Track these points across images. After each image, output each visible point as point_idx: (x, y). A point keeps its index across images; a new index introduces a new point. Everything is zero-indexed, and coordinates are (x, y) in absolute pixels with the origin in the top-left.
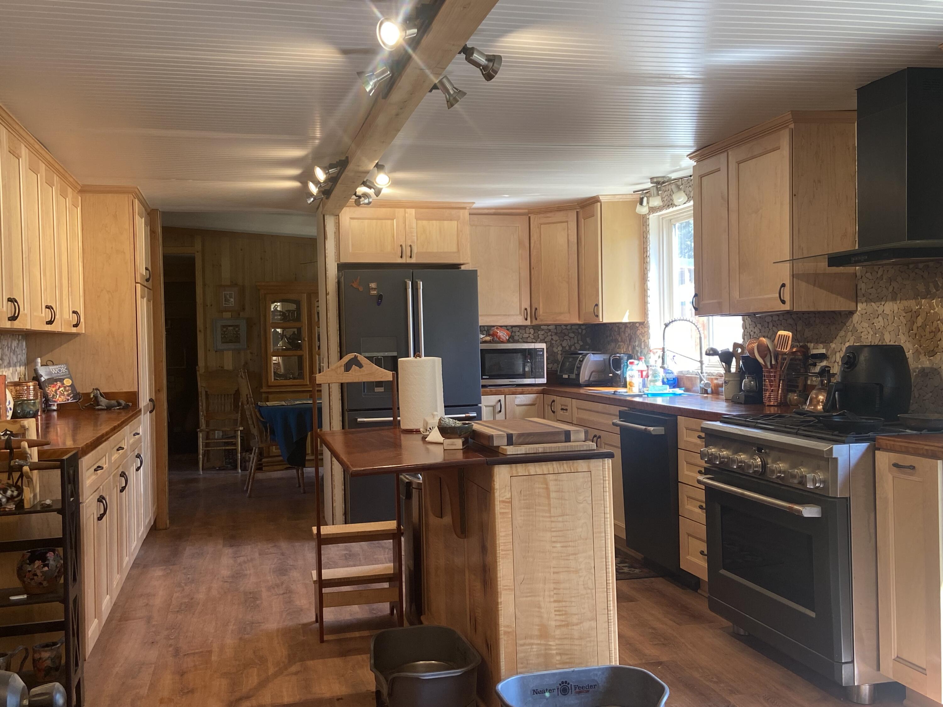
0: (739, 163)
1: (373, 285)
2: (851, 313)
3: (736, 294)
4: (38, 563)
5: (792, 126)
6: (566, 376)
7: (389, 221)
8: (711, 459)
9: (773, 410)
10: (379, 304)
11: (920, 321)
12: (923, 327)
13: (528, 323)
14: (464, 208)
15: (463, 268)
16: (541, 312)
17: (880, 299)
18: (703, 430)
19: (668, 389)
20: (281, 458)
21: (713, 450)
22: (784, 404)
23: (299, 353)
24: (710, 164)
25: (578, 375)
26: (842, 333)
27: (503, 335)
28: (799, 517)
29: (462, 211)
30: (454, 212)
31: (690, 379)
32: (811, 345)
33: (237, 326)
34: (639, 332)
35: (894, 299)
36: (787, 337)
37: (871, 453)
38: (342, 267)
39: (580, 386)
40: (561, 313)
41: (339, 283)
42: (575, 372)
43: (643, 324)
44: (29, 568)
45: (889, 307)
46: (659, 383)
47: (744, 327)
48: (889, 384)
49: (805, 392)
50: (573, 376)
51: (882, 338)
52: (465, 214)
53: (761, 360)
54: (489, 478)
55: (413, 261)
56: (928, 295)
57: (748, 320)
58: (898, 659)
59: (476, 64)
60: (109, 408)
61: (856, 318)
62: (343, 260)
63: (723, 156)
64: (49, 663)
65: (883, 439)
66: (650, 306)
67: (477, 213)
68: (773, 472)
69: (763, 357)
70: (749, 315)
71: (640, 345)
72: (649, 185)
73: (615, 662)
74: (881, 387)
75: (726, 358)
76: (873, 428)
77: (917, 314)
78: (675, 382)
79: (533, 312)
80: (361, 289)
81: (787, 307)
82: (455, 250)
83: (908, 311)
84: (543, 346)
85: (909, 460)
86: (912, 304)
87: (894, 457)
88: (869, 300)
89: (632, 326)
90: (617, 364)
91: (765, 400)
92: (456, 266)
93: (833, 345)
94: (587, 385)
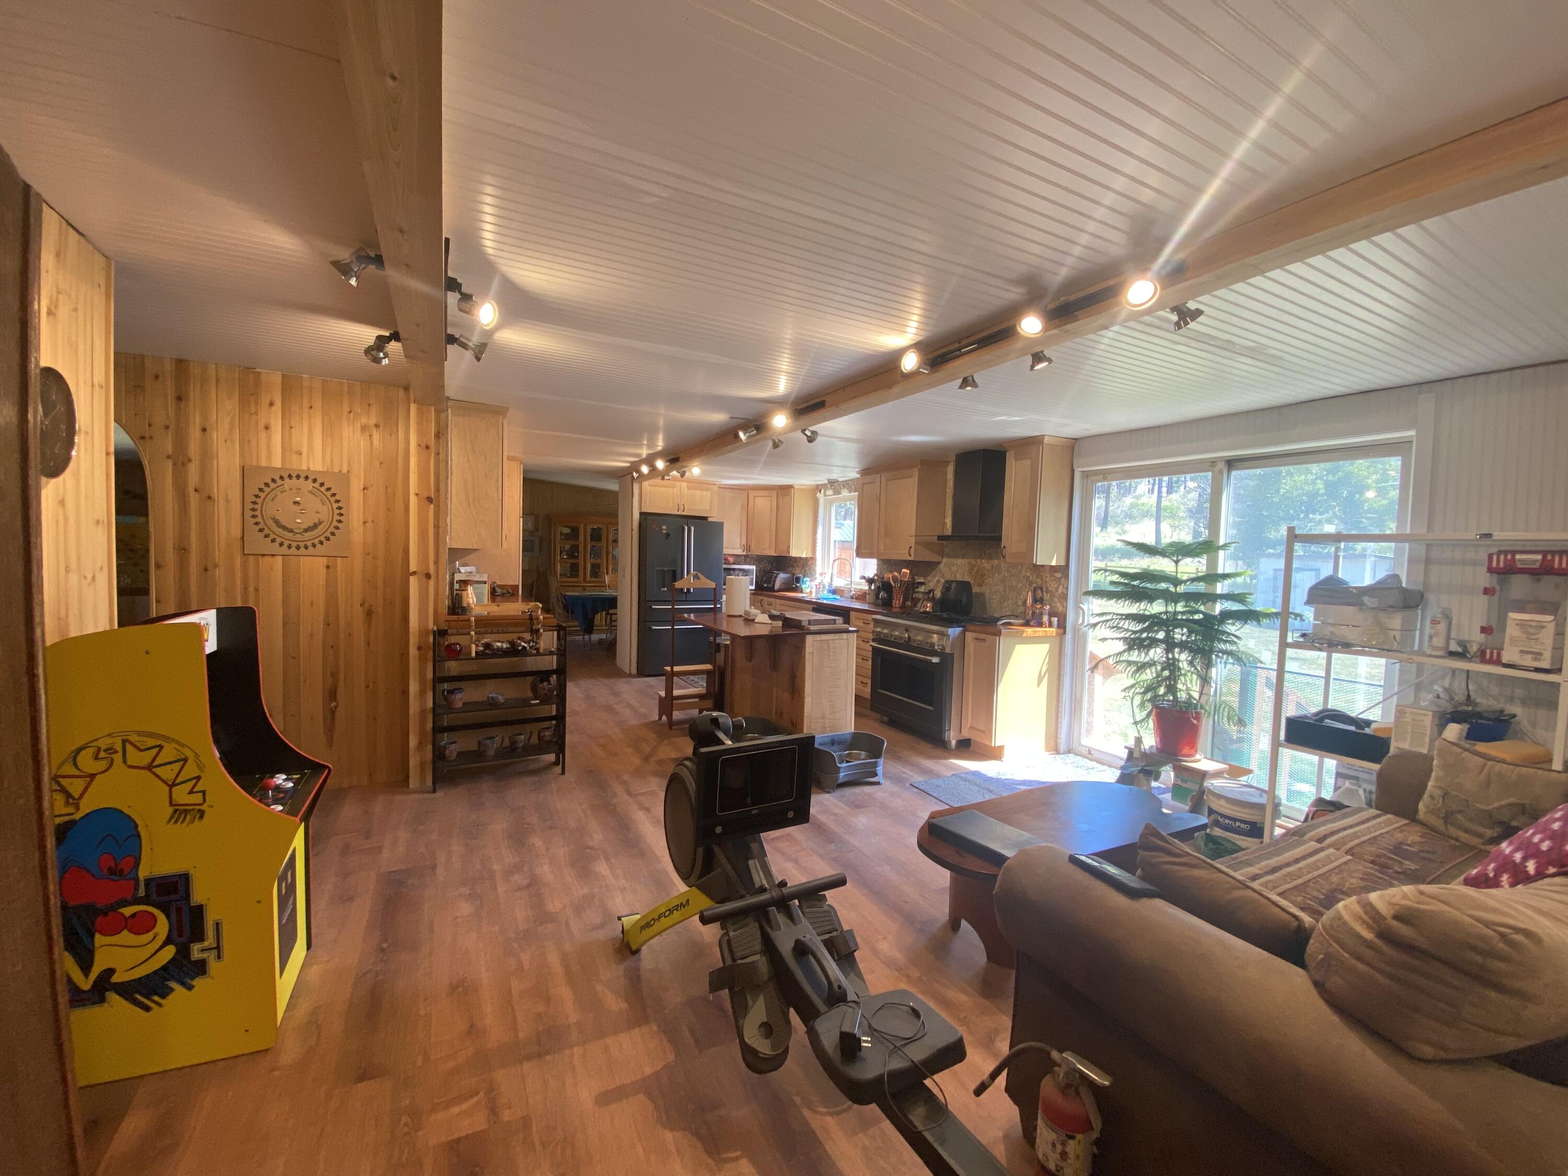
0: (887, 481)
1: (664, 527)
2: (939, 563)
3: (882, 548)
4: (545, 684)
5: (919, 467)
6: (765, 585)
7: (671, 489)
8: (879, 634)
9: (897, 610)
10: (667, 539)
11: (976, 569)
12: (977, 572)
13: (745, 553)
14: (715, 484)
15: (710, 519)
16: (753, 547)
17: (956, 557)
18: (873, 619)
19: (832, 596)
20: (579, 628)
21: (879, 630)
22: (903, 606)
23: (575, 561)
24: (868, 478)
25: (774, 585)
26: (934, 572)
27: (731, 559)
28: (931, 662)
29: (713, 486)
30: (709, 486)
31: (843, 591)
32: (916, 577)
33: (533, 541)
34: (809, 563)
35: (963, 557)
36: (907, 573)
37: (963, 633)
38: (642, 514)
39: (774, 591)
40: (765, 549)
41: (640, 524)
42: (772, 583)
43: (813, 559)
44: (541, 686)
45: (960, 561)
46: (825, 592)
47: (878, 565)
48: (964, 599)
49: (915, 602)
50: (771, 586)
51: (955, 576)
52: (715, 489)
53: (893, 584)
54: (803, 641)
55: (685, 513)
56: (981, 557)
57: (880, 562)
58: (971, 727)
59: (806, 435)
60: (503, 595)
61: (942, 566)
62: (643, 510)
63: (878, 476)
64: (549, 738)
65: (970, 627)
66: (817, 548)
67: (723, 488)
68: (915, 641)
69: (895, 582)
70: (883, 560)
71: (810, 570)
72: (826, 482)
73: (853, 730)
74: (961, 601)
75: (870, 581)
76: (963, 621)
77: (975, 566)
78: (834, 592)
79: (748, 547)
80: (657, 529)
81: (912, 558)
82: (708, 508)
83: (970, 564)
84: (754, 567)
85: (983, 636)
86: (972, 561)
87: (975, 635)
88: (950, 557)
89: (806, 559)
90: (798, 580)
91: (894, 604)
92: (705, 518)
93: (928, 578)
94: (779, 590)
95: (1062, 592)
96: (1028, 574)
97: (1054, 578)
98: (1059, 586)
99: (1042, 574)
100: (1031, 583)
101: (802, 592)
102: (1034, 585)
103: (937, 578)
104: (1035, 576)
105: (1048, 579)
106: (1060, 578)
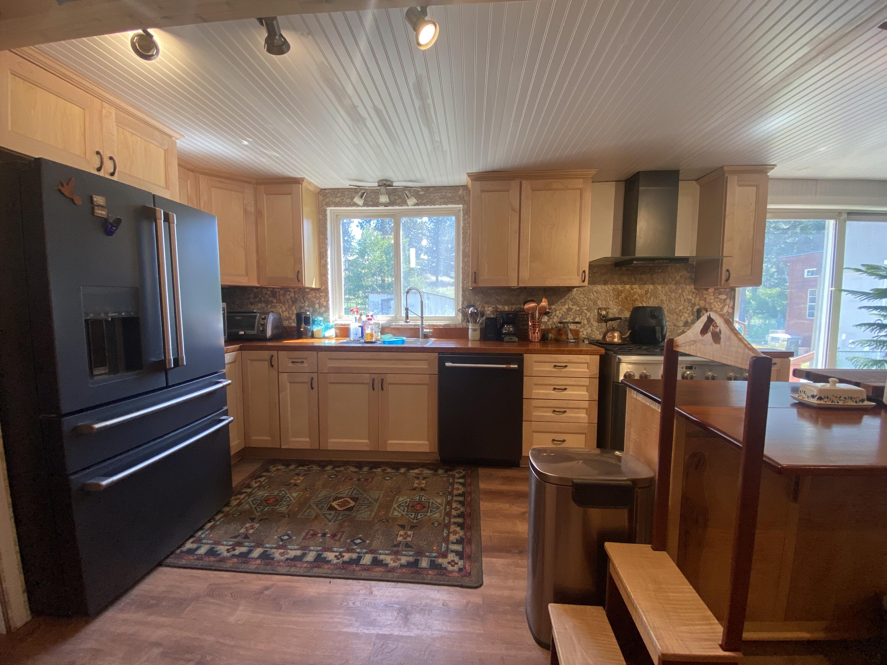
1: (99, 200)
6: (242, 333)
11: (623, 295)
14: (172, 137)
24: (496, 185)
29: (169, 140)
35: (605, 283)
39: (265, 339)
42: (258, 328)
52: (173, 145)
55: (117, 180)
63: (515, 183)
66: (328, 276)
77: (621, 292)
83: (615, 290)
94: (271, 339)
95: (727, 311)
96: (690, 297)
97: (718, 300)
98: (724, 306)
99: (705, 296)
100: (693, 305)
101: (313, 337)
102: (697, 307)
103: (567, 307)
104: (698, 299)
105: (712, 301)
106: (725, 300)
